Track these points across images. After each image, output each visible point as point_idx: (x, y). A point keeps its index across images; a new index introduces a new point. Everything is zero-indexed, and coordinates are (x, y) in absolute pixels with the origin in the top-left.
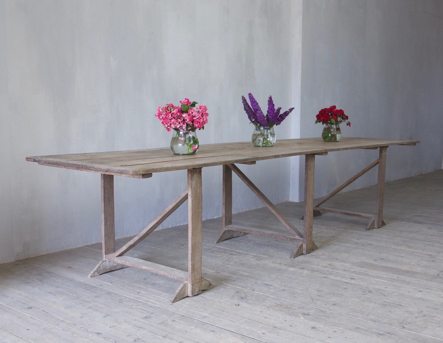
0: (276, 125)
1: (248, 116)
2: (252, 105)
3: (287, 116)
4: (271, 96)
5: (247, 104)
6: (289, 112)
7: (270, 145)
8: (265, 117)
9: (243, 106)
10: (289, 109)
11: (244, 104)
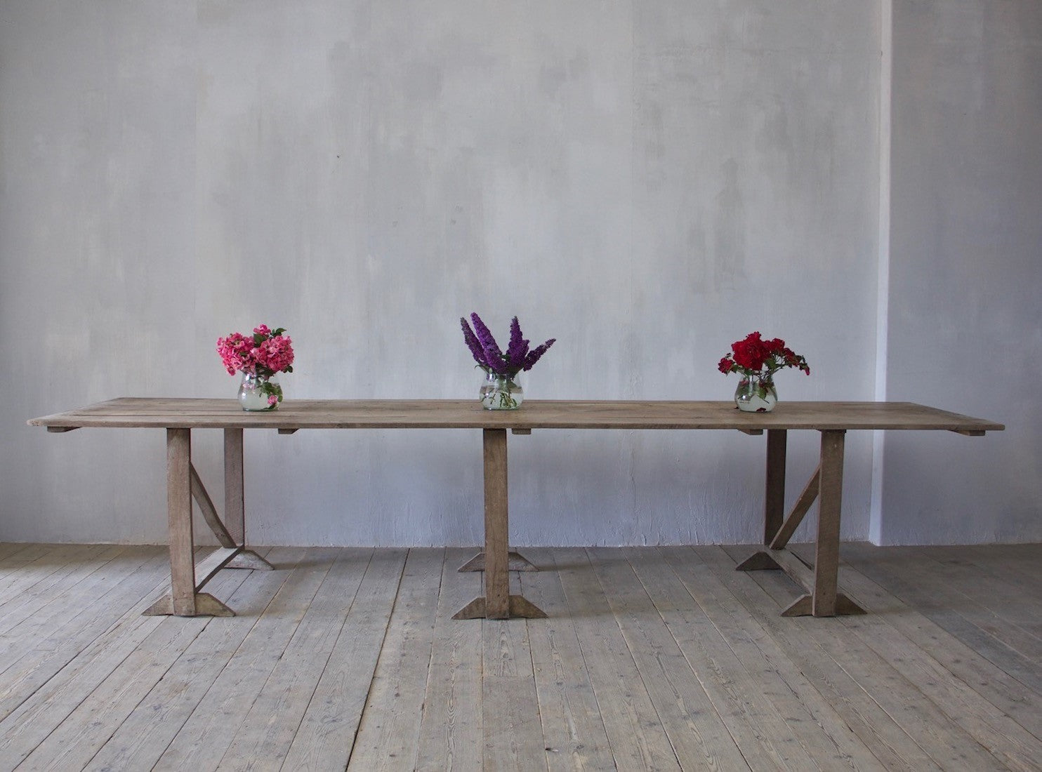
0: (525, 370)
1: (472, 354)
2: (478, 333)
3: (542, 354)
4: (516, 317)
5: (471, 332)
6: (546, 347)
7: (514, 407)
8: (504, 357)
9: (464, 335)
10: (547, 341)
11: (465, 333)
